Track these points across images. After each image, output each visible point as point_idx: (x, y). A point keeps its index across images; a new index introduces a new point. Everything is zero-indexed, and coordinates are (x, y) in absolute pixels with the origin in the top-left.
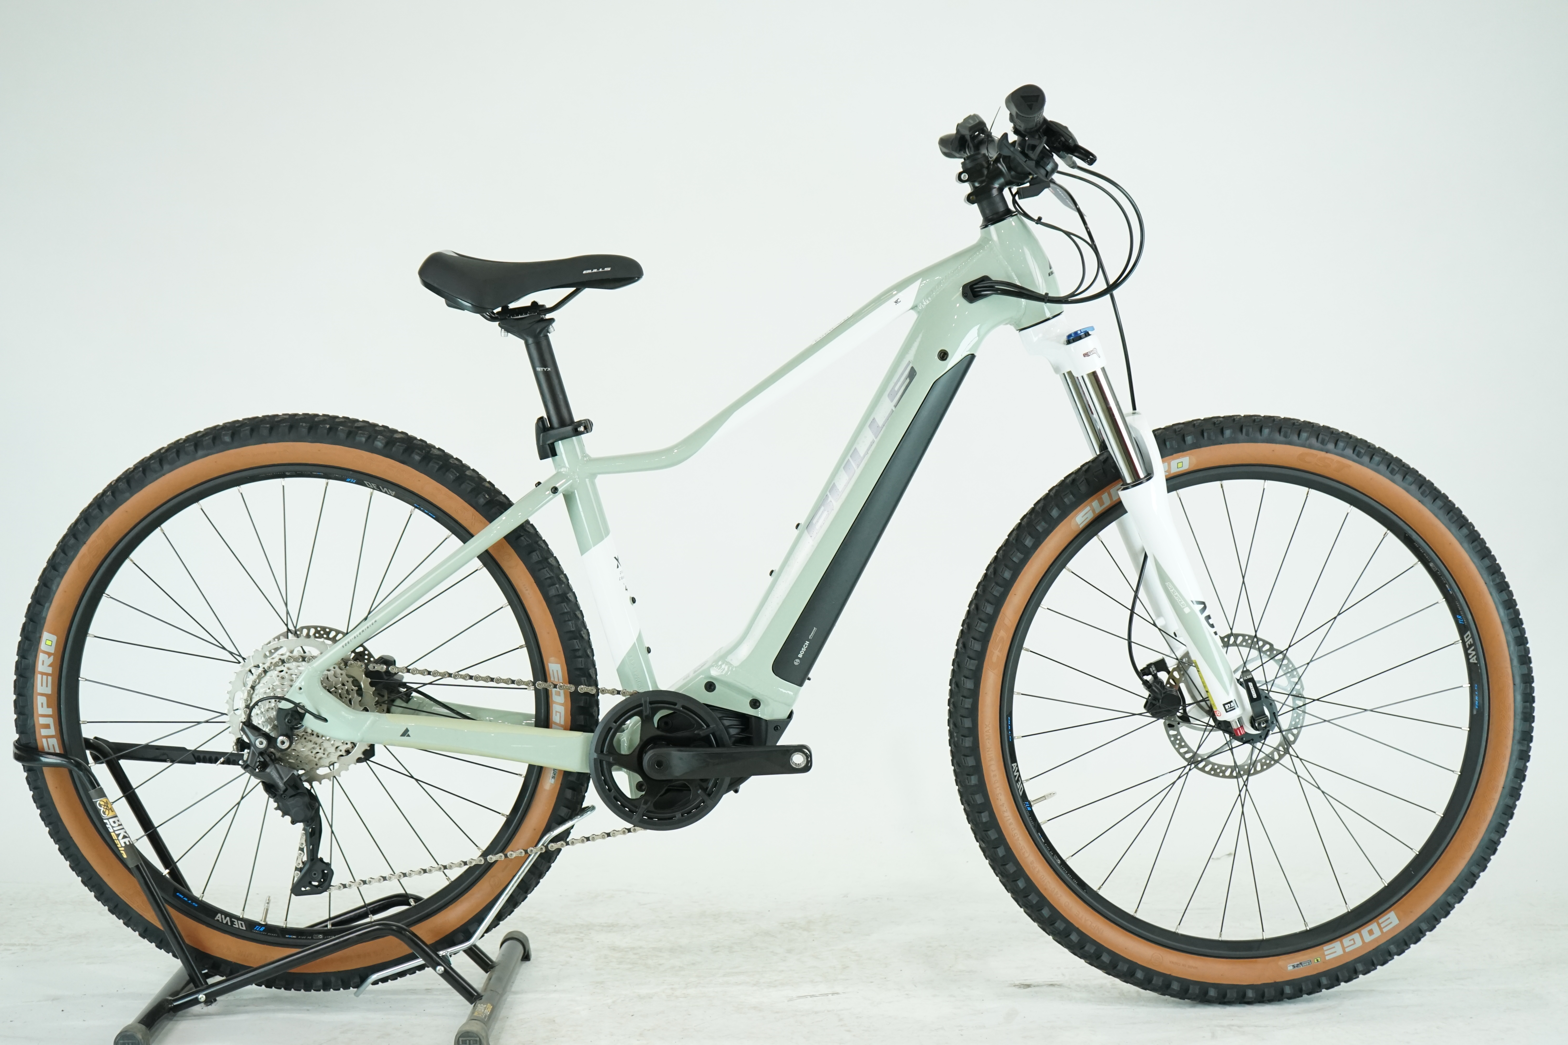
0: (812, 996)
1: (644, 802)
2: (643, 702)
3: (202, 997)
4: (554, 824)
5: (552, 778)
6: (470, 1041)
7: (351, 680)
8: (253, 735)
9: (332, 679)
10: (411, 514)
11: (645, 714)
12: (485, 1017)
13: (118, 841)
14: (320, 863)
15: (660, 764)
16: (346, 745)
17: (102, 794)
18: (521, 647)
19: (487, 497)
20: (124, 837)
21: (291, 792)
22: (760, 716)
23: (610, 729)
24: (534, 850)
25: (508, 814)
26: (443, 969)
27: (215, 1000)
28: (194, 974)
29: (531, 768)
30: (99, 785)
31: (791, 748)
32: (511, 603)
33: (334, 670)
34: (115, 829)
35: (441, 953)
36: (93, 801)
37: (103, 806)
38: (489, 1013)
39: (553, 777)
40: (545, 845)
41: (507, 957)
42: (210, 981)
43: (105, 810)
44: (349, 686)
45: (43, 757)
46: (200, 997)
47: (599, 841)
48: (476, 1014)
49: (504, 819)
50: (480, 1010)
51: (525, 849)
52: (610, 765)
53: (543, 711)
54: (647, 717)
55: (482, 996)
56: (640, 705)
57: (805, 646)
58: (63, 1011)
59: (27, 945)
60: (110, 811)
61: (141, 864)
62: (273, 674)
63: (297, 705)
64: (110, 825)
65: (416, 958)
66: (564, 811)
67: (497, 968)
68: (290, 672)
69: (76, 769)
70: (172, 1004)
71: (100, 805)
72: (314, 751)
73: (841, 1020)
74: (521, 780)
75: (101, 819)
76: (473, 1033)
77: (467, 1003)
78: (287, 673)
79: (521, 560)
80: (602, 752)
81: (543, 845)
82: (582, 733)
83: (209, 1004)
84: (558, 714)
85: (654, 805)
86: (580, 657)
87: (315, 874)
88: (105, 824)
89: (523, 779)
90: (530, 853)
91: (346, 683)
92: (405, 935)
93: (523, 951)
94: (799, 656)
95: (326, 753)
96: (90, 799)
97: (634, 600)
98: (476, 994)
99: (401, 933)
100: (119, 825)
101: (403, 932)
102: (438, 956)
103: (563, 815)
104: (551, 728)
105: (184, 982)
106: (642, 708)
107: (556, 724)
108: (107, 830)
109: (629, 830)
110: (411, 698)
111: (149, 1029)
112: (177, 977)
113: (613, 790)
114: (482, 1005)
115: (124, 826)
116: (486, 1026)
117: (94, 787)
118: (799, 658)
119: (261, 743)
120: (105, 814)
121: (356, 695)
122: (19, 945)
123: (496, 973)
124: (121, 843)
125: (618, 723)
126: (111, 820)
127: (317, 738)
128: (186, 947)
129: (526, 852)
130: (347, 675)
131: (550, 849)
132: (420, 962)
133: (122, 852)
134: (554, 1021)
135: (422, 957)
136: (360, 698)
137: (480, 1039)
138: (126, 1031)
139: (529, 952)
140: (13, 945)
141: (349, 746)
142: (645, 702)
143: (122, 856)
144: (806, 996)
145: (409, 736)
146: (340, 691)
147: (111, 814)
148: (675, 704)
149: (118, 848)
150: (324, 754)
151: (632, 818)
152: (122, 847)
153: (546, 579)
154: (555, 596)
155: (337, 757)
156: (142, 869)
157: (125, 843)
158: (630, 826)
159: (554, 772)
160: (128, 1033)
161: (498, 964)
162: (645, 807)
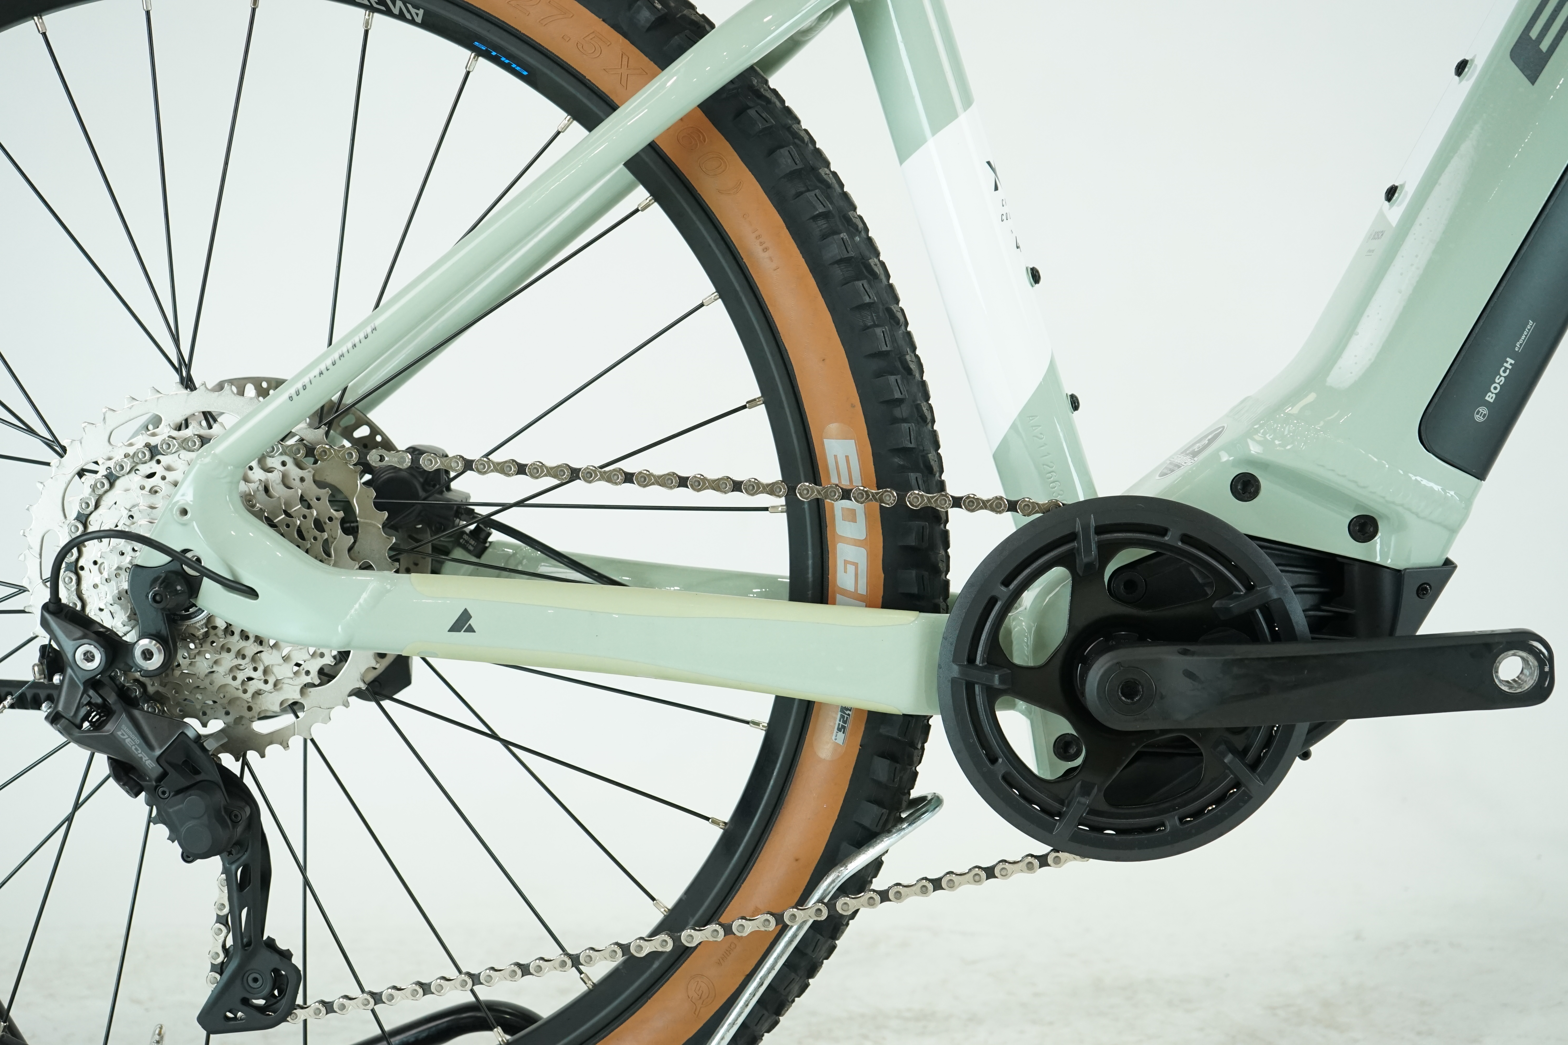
1: (1082, 786)
2: (1078, 528)
4: (844, 845)
5: (839, 730)
7: (325, 493)
8: (68, 635)
9: (278, 490)
10: (468, 73)
11: (1084, 559)
14: (266, 953)
15: (1130, 689)
16: (319, 659)
18: (752, 403)
19: (659, 6)
21: (177, 779)
22: (1378, 560)
23: (993, 601)
24: (800, 915)
25: (727, 819)
29: (782, 704)
31: (1496, 640)
32: (724, 292)
33: (282, 468)
39: (842, 729)
40: (826, 901)
44: (323, 508)
47: (967, 891)
49: (717, 833)
51: (775, 911)
52: (993, 696)
53: (810, 562)
54: (1089, 566)
56: (1072, 537)
57: (1504, 372)
62: (129, 483)
63: (179, 557)
66: (870, 814)
68: (170, 476)
72: (241, 676)
74: (758, 737)
78: (164, 478)
79: (750, 170)
80: (971, 660)
81: (820, 901)
82: (916, 613)
84: (851, 569)
85: (1105, 796)
86: (905, 420)
87: (255, 980)
89: (763, 733)
90: (788, 923)
91: (314, 502)
94: (1487, 398)
95: (271, 681)
97: (1035, 276)
103: (867, 822)
104: (834, 603)
106: (1075, 544)
107: (845, 593)
109: (1043, 861)
110: (487, 545)
113: (1000, 760)
118: (1487, 404)
119: (89, 657)
121: (340, 531)
125: (1012, 587)
127: (243, 643)
129: (779, 918)
130: (315, 481)
131: (840, 911)
136: (351, 539)
141: (328, 660)
142: (1086, 528)
145: (471, 629)
146: (298, 522)
148: (1163, 532)
150: (266, 682)
151: (1051, 831)
153: (815, 218)
154: (839, 262)
155: (298, 688)
158: (1042, 849)
159: (842, 717)
162: (1086, 801)
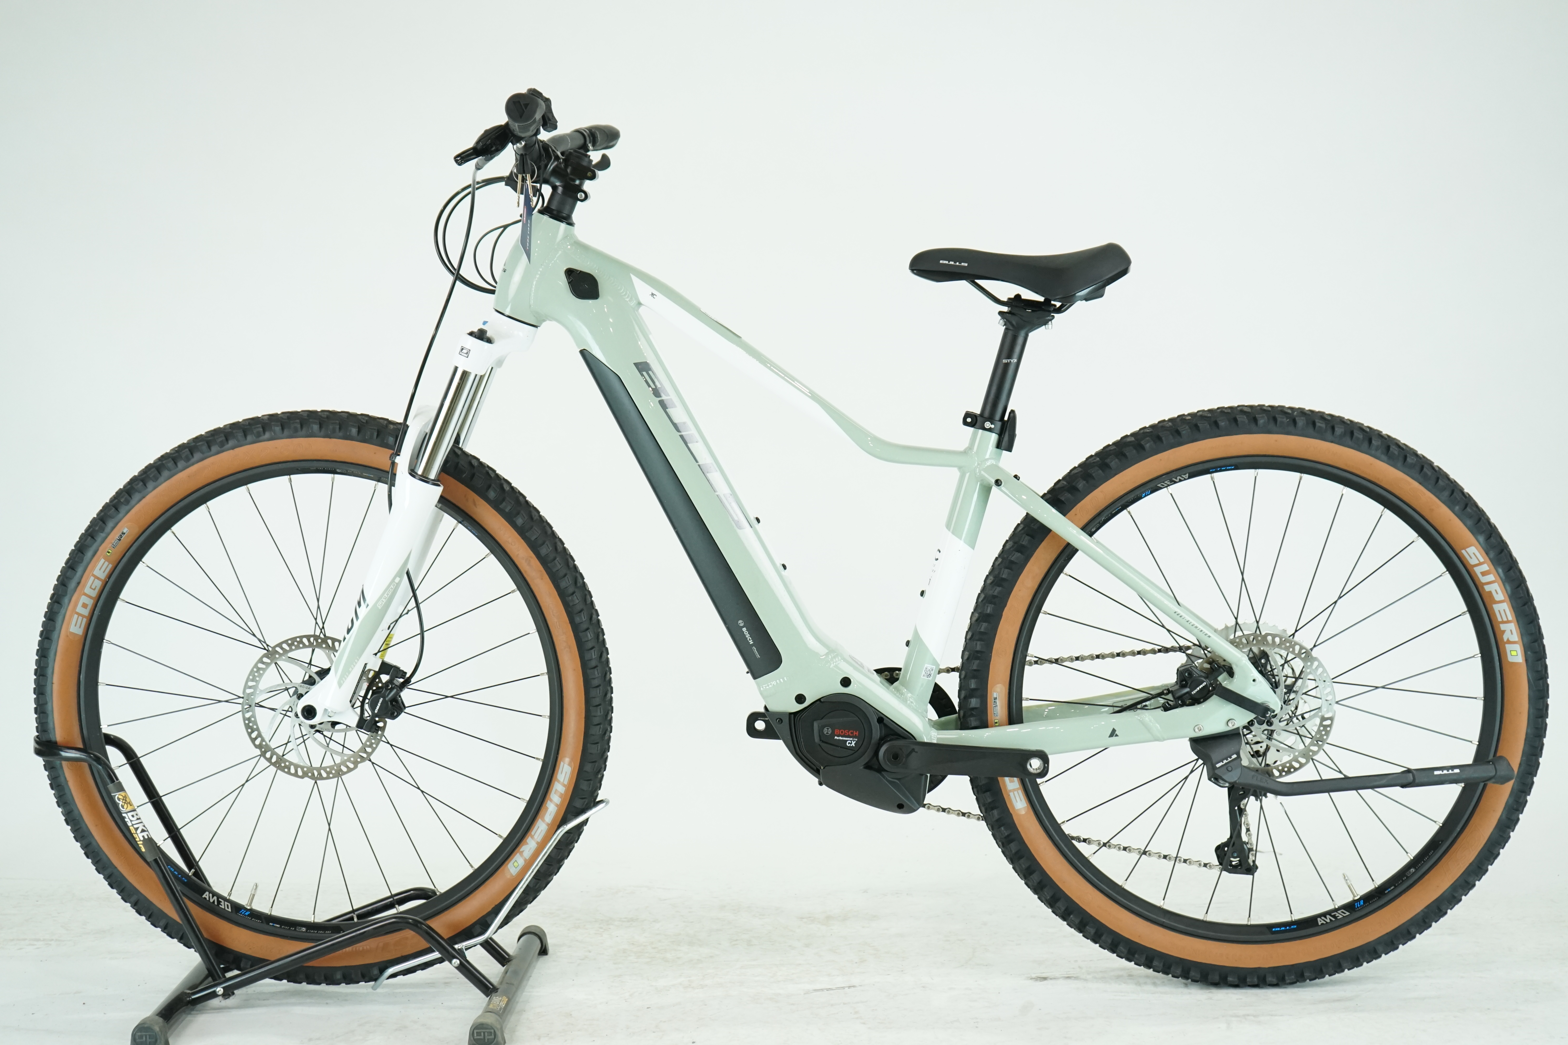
0: (828, 990)
3: (220, 990)
6: (484, 1033)
12: (501, 1009)
13: (136, 835)
17: (120, 788)
20: (143, 831)
26: (458, 962)
27: (233, 994)
28: (212, 968)
30: (117, 779)
34: (133, 823)
35: (456, 946)
36: (111, 796)
37: (121, 800)
38: (504, 1006)
40: (560, 837)
41: (524, 951)
42: (229, 975)
43: (123, 804)
45: (62, 751)
46: (218, 990)
48: (491, 1006)
50: (495, 1003)
55: (498, 989)
58: (84, 1004)
59: (52, 940)
60: (129, 805)
61: (159, 858)
64: (129, 818)
65: (433, 951)
67: (513, 962)
69: (95, 763)
70: (190, 997)
71: (119, 799)
73: (856, 1013)
75: (120, 813)
76: (487, 1025)
77: (484, 996)
81: (558, 837)
83: (227, 997)
88: (124, 818)
92: (421, 928)
93: (540, 946)
96: (109, 793)
98: (491, 987)
99: (417, 926)
100: (138, 819)
101: (419, 925)
102: (454, 949)
105: (203, 976)
108: (125, 823)
111: (167, 1022)
112: (197, 969)
114: (497, 997)
115: (143, 820)
116: (501, 1018)
117: (113, 781)
120: (123, 808)
122: (44, 940)
123: (512, 966)
124: (139, 837)
126: (130, 814)
128: (204, 940)
132: (436, 955)
133: (140, 846)
134: (571, 1015)
135: (438, 951)
137: (494, 1031)
138: (143, 1023)
139: (547, 946)
140: (38, 940)
143: (141, 850)
144: (822, 990)
147: (130, 808)
149: (136, 842)
152: (140, 841)
156: (160, 863)
157: (143, 836)
160: (146, 1026)
161: (515, 957)
